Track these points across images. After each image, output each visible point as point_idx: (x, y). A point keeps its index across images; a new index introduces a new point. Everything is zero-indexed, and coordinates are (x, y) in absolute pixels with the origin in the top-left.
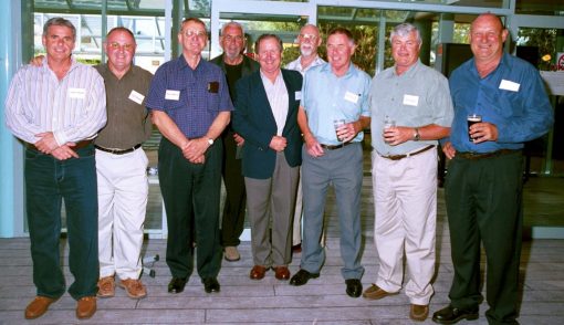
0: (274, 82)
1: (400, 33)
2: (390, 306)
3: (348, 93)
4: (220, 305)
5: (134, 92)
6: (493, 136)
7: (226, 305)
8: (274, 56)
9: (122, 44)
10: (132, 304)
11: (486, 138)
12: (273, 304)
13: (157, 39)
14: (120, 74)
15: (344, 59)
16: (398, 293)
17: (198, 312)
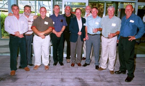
0: (79, 20)
1: (110, 8)
2: (104, 72)
3: (96, 22)
4: (65, 71)
5: (45, 22)
7: (66, 71)
8: (79, 14)
9: (43, 11)
10: (45, 71)
12: (77, 71)
13: (48, 6)
14: (43, 18)
15: (96, 14)
16: (106, 69)
17: (60, 73)
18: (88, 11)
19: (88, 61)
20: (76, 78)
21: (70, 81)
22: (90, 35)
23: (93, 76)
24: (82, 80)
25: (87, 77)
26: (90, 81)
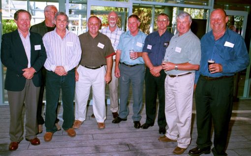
3: (138, 43)
4: (98, 132)
5: (99, 44)
6: (220, 70)
11: (216, 71)
12: (119, 131)
14: (94, 36)
17: (89, 136)
18: (113, 22)
19: (123, 113)
20: (121, 144)
21: (111, 149)
22: (127, 65)
23: (150, 139)
24: (133, 146)
25: (139, 142)
26: (147, 147)
